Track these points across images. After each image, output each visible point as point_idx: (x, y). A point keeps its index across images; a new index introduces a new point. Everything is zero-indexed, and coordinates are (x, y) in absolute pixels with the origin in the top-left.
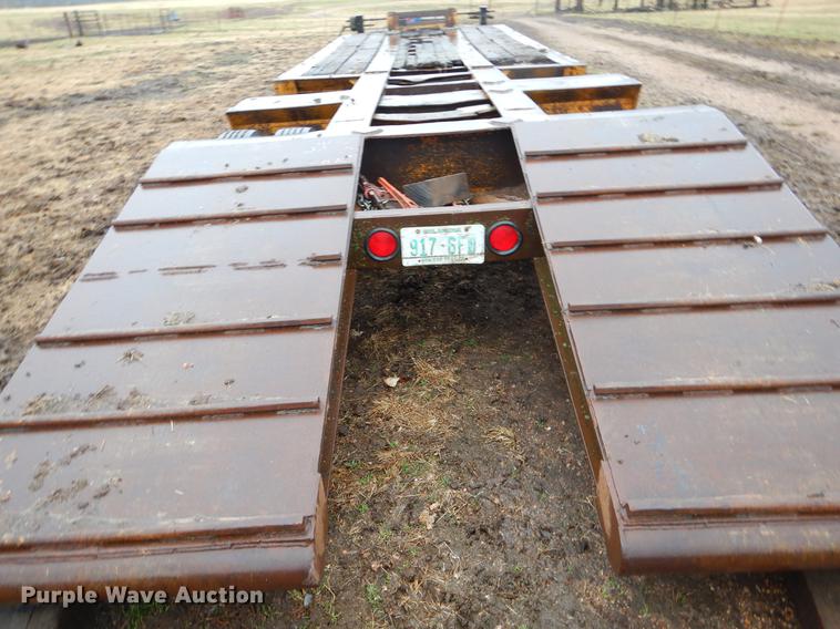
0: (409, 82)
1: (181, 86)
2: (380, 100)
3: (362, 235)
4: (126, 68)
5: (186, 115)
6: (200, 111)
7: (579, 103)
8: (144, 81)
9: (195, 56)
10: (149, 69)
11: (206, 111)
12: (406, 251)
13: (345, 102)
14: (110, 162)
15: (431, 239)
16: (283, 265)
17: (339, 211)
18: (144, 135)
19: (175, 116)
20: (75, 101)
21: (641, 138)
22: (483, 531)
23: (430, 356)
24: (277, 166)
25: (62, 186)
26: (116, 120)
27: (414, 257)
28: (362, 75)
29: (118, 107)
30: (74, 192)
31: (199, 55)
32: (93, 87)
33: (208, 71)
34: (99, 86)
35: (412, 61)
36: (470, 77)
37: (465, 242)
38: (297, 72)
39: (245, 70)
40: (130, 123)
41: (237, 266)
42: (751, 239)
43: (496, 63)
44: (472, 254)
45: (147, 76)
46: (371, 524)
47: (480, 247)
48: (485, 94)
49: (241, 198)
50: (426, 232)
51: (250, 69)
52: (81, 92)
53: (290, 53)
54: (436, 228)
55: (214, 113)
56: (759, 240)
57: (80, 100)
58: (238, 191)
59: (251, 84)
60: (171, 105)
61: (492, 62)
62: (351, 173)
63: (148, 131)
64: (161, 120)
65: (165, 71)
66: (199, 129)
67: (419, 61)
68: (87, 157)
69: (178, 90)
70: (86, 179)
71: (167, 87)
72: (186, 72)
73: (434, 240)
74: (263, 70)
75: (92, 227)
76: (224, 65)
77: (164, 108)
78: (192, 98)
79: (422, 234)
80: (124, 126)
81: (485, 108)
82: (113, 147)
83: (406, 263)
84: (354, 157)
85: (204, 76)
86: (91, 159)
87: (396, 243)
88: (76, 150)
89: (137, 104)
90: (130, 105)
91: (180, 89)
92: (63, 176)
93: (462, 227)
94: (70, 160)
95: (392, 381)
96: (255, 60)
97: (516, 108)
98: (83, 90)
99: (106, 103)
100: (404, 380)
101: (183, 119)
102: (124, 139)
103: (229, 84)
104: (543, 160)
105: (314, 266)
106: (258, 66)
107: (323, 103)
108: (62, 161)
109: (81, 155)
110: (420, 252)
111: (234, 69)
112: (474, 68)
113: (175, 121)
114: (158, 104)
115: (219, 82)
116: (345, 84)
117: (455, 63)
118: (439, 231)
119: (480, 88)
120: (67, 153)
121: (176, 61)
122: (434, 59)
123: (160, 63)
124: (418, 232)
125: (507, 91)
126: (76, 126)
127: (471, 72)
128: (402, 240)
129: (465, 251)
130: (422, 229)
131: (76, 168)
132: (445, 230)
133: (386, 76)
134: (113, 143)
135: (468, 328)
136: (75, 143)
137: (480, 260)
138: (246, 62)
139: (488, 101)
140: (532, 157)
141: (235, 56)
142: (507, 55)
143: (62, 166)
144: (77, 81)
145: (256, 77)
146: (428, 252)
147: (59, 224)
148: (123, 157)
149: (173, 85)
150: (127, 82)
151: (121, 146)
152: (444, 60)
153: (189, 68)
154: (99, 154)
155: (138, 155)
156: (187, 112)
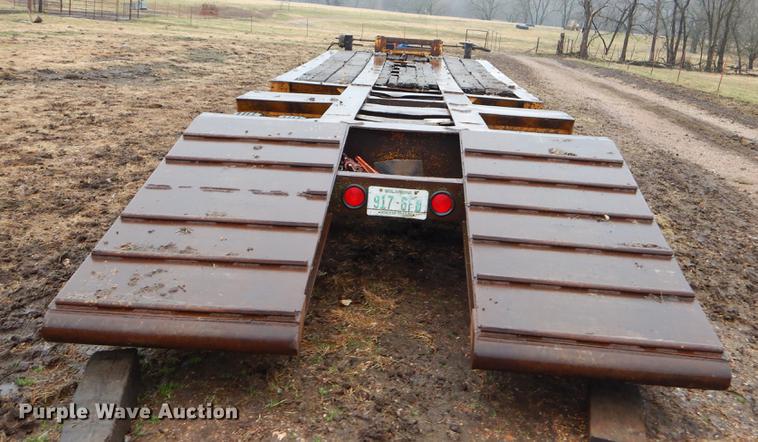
0: (388, 96)
1: (154, 76)
2: (363, 105)
3: (341, 187)
4: (95, 52)
5: (161, 102)
6: (175, 101)
8: (115, 66)
9: (166, 49)
10: (119, 55)
11: (180, 102)
12: (371, 204)
13: (335, 103)
14: (92, 134)
15: (389, 197)
16: (286, 194)
17: (328, 168)
18: (121, 115)
19: (150, 103)
20: (44, 76)
21: (550, 151)
22: (400, 376)
23: (377, 292)
24: (284, 135)
25: (51, 147)
26: (90, 99)
27: (376, 208)
28: (349, 86)
29: (90, 87)
30: (62, 154)
31: (171, 49)
32: (62, 65)
33: (183, 65)
34: (68, 65)
35: (393, 80)
36: (442, 98)
37: (413, 202)
38: (291, 77)
39: (220, 68)
40: (105, 103)
41: (255, 192)
42: (602, 216)
43: (466, 91)
44: (418, 212)
45: (118, 62)
46: (323, 366)
47: (424, 208)
48: (449, 111)
49: (257, 153)
50: (387, 191)
51: (226, 69)
52: (51, 68)
53: (268, 58)
54: (394, 189)
55: (190, 104)
56: (607, 217)
57: (50, 76)
58: (255, 148)
59: (226, 83)
60: (145, 92)
61: (463, 90)
62: (338, 147)
63: (125, 112)
64: (138, 104)
65: (136, 59)
66: (177, 116)
67: (400, 81)
68: (68, 127)
69: (149, 79)
70: (72, 145)
71: (139, 74)
72: (158, 63)
73: (392, 198)
74: (239, 72)
75: (89, 181)
76: (199, 62)
77: (138, 94)
78: (167, 89)
79: (383, 193)
80: (99, 105)
81: (447, 121)
82: (92, 121)
83: (370, 212)
84: (342, 138)
85: (178, 69)
86: (73, 129)
87: (365, 197)
88: (57, 120)
89: (110, 86)
90: (104, 87)
91: (154, 79)
92: (49, 140)
93: (413, 191)
94: (52, 127)
95: (347, 302)
96: (230, 61)
97: (469, 122)
98: (52, 67)
99: (78, 82)
100: (355, 303)
101: (160, 106)
102: (102, 117)
103: (204, 80)
104: (477, 156)
105: (308, 198)
106: (232, 67)
107: (316, 101)
108: (45, 127)
109: (62, 125)
110: (380, 206)
111: (209, 66)
112: (446, 92)
113: (150, 107)
114: (132, 90)
115: (194, 77)
116: (334, 90)
117: (431, 87)
118: (396, 192)
119: (447, 108)
120: (48, 122)
121: (148, 51)
122: (414, 81)
123: (130, 50)
124: (381, 190)
125: (466, 111)
126: (52, 99)
127: (443, 95)
128: (369, 195)
129: (413, 210)
130: (384, 188)
131: (60, 134)
132: (401, 192)
133: (370, 89)
134: (93, 118)
135: (411, 281)
136: (54, 114)
137: (423, 217)
138: (222, 62)
139: (450, 117)
140: (470, 152)
141: (209, 54)
142: (479, 87)
143: (46, 131)
144: (45, 58)
145: (231, 77)
146: (386, 206)
147: (56, 176)
148: (104, 131)
149: (145, 73)
150: (97, 65)
151: (100, 122)
152: (422, 83)
153: (161, 59)
154: (79, 126)
155: (118, 131)
156: (163, 100)
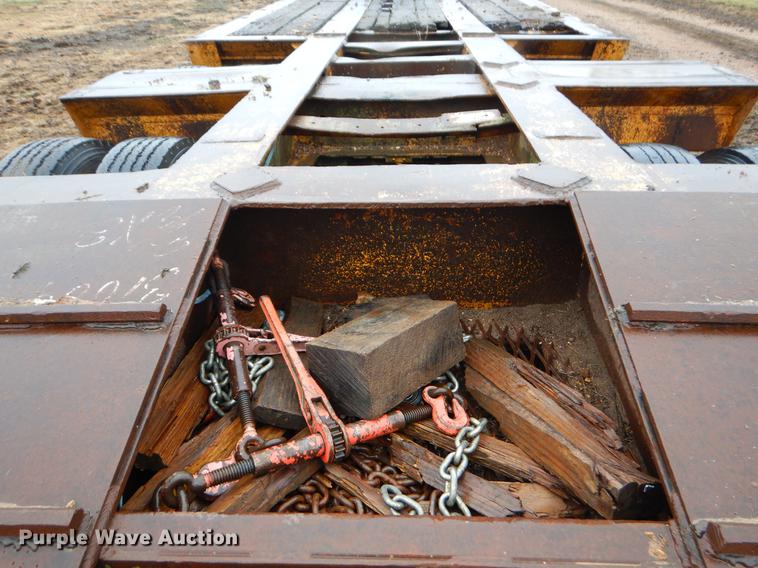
0: (372, 54)
1: (150, 34)
2: (316, 85)
4: (104, 12)
7: (644, 109)
8: (115, 27)
10: (127, 13)
13: (254, 89)
20: (35, 46)
26: (60, 71)
28: (310, 38)
29: (73, 55)
43: (495, 28)
45: (121, 22)
48: (488, 84)
57: (40, 46)
61: (489, 25)
65: (140, 17)
67: (393, 20)
69: (144, 38)
71: (135, 34)
72: (161, 19)
78: (153, 48)
81: (490, 117)
89: (94, 53)
90: (86, 54)
91: (147, 38)
99: (65, 50)
112: (466, 34)
117: (439, 24)
119: (477, 70)
122: (414, 18)
127: (464, 41)
133: (341, 41)
139: (492, 101)
142: (510, 18)
152: (423, 19)
153: (166, 14)
